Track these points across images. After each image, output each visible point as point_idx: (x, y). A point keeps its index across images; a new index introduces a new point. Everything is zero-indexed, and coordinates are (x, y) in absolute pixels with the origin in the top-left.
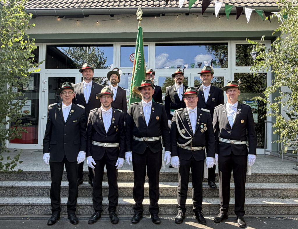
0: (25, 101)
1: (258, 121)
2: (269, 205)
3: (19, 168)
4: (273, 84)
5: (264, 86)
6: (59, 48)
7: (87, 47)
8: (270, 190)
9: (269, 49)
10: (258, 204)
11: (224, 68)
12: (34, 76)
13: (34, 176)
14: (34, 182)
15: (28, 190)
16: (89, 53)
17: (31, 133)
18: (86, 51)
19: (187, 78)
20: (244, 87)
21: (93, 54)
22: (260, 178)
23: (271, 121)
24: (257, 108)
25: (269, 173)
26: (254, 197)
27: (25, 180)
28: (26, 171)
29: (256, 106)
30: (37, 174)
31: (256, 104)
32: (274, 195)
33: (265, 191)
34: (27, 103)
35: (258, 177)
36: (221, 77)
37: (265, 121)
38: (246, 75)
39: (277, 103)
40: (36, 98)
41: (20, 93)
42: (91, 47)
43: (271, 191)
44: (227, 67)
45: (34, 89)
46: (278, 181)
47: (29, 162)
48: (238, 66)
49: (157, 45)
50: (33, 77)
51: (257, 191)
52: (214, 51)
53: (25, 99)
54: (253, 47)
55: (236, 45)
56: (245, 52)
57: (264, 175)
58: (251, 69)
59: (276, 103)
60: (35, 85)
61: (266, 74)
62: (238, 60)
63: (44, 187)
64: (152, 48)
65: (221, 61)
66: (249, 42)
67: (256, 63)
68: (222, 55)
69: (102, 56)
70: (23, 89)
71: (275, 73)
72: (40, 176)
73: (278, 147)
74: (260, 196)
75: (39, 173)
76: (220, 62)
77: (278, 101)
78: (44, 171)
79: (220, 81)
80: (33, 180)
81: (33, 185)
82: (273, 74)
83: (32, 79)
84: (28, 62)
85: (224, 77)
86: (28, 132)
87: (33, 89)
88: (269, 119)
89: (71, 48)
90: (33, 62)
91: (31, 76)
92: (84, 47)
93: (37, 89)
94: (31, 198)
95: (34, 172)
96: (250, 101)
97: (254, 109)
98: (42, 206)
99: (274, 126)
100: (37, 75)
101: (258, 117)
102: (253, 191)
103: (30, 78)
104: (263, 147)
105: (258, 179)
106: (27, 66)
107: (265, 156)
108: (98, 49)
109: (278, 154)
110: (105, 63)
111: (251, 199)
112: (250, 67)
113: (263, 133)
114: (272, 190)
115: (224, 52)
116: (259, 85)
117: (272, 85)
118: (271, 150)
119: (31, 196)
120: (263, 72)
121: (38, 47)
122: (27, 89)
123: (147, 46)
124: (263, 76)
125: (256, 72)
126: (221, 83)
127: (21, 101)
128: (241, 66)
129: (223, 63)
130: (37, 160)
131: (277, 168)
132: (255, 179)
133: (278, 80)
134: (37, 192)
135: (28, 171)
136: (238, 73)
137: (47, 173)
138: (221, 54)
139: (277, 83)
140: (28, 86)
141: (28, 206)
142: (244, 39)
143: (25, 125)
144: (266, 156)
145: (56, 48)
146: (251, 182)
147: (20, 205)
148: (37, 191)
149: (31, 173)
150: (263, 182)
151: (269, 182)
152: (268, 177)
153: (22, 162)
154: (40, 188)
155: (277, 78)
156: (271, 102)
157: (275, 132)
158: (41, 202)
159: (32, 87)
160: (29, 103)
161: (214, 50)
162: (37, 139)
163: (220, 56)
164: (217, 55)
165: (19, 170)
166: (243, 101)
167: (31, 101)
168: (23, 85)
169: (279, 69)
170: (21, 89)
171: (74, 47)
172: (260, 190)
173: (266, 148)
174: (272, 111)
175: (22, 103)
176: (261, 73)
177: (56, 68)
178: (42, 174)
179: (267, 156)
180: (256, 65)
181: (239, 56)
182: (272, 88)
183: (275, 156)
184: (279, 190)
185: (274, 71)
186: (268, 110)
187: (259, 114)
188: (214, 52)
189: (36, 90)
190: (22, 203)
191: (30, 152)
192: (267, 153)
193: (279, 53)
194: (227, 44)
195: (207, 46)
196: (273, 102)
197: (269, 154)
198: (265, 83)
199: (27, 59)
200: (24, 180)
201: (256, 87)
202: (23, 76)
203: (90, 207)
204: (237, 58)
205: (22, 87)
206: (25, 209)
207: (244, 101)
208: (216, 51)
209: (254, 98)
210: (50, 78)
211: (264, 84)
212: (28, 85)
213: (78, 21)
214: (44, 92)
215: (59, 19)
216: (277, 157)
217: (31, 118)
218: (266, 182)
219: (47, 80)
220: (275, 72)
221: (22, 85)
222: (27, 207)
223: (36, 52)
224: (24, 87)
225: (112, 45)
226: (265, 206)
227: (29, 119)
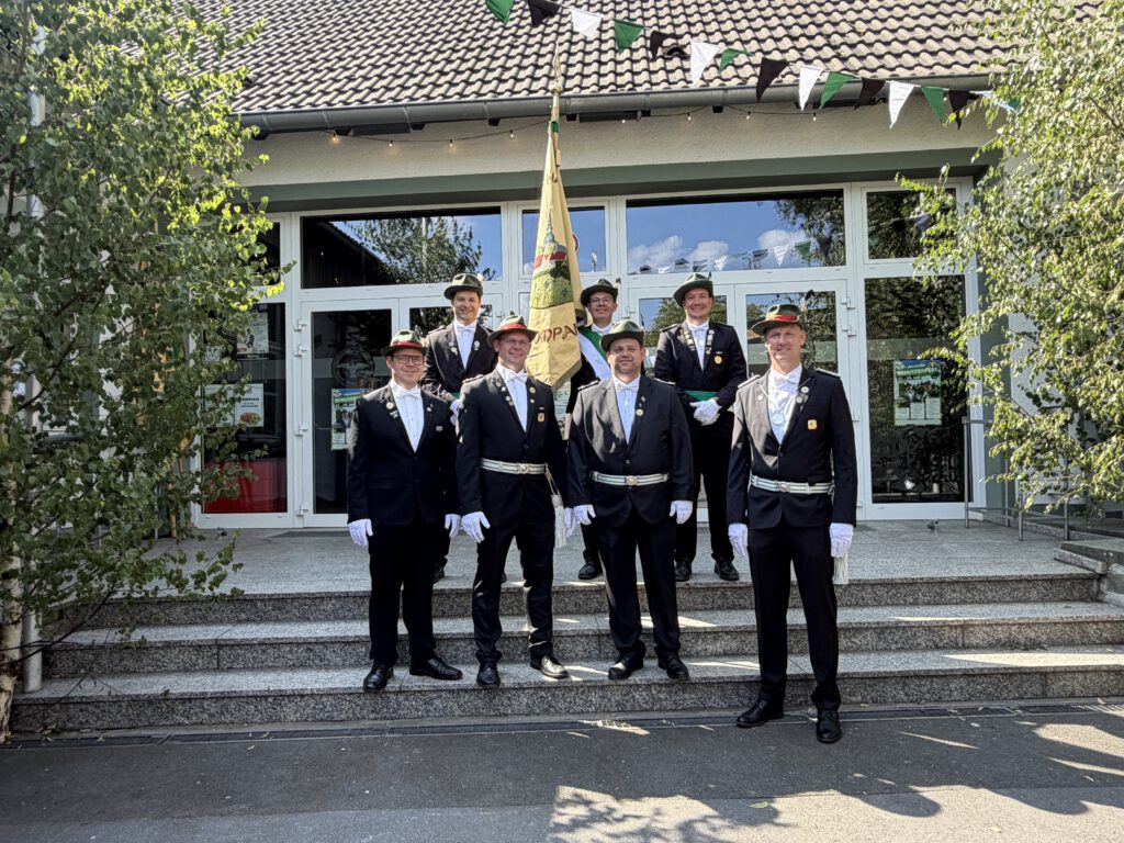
0: (243, 385)
1: (943, 419)
2: (986, 671)
3: (233, 586)
4: (984, 307)
5: (954, 314)
6: (339, 225)
7: (424, 219)
8: (987, 625)
9: (967, 204)
10: (951, 670)
11: (834, 265)
12: (267, 311)
13: (279, 609)
14: (278, 627)
15: (264, 651)
16: (430, 236)
17: (267, 482)
18: (419, 228)
19: (724, 302)
20: (895, 319)
21: (440, 238)
22: (954, 591)
23: (981, 418)
24: (938, 381)
25: (982, 574)
26: (937, 647)
27: (254, 621)
28: (255, 596)
29: (935, 375)
30: (289, 601)
31: (933, 370)
32: (998, 641)
33: (972, 629)
34: (249, 391)
35: (947, 589)
36: (825, 293)
37: (964, 420)
38: (902, 285)
39: (999, 366)
40: (278, 377)
41: (226, 361)
42: (435, 219)
43: (988, 629)
44: (844, 263)
45: (270, 349)
46: (1007, 599)
47: (263, 567)
48: (877, 257)
49: (630, 204)
50: (265, 315)
51: (947, 629)
52: (803, 215)
53: (242, 380)
54: (918, 199)
55: (869, 194)
56: (897, 214)
57: (966, 583)
58: (914, 266)
59: (995, 365)
60: (272, 337)
61: (961, 278)
62: (876, 241)
63: (310, 640)
64: (616, 215)
65: (825, 244)
66: (906, 184)
67: (930, 246)
68: (827, 225)
69: (466, 243)
70: (236, 350)
71: (989, 275)
72: (295, 607)
73: (1005, 496)
74: (957, 644)
75: (293, 599)
76: (821, 247)
77: (1000, 357)
78: (308, 594)
79: (822, 305)
80: (277, 620)
81: (276, 636)
82: (982, 277)
83: (263, 319)
84: (249, 270)
85: (834, 292)
86: (257, 479)
87: (267, 351)
88: (976, 412)
89: (375, 224)
90: (263, 268)
91: (260, 311)
92: (414, 221)
93: (279, 348)
94: (273, 674)
95: (279, 595)
96: (915, 361)
97: (928, 383)
98: (306, 698)
99: (991, 433)
100: (278, 309)
101: (943, 407)
102: (934, 632)
103: (254, 317)
104: (959, 498)
105: (949, 595)
106: (247, 282)
107: (968, 524)
108: (455, 225)
109: (1007, 517)
110: (476, 264)
111: (929, 654)
112: (912, 260)
113: (959, 455)
114: (990, 625)
115: (832, 218)
116: (940, 313)
117: (980, 308)
118: (985, 506)
119: (273, 668)
120: (951, 273)
121: (277, 226)
122: (250, 351)
123: (602, 208)
124: (955, 284)
125: (932, 274)
126: (825, 310)
127: (232, 386)
128: (885, 257)
129: (829, 251)
130: (285, 561)
131: (1004, 560)
132: (941, 595)
133: (999, 297)
134: (290, 656)
135: (261, 595)
136: (877, 280)
137: (316, 598)
138: (822, 226)
139: (994, 304)
140: (251, 343)
141: (266, 697)
142: (888, 176)
143: (246, 457)
144: (971, 523)
145: (332, 225)
146: (928, 604)
147: (239, 697)
148: (291, 651)
149: (270, 600)
150: (964, 602)
151: (981, 602)
152: (978, 587)
153: (240, 566)
154: (298, 644)
155: (996, 290)
156: (979, 362)
157: (995, 451)
158: (304, 684)
159: (263, 345)
160: (257, 391)
161: (800, 211)
162: (283, 496)
163: (820, 231)
164: (811, 227)
165: (234, 590)
166: (896, 363)
167: (261, 385)
168: (235, 339)
169: (999, 264)
170: (230, 351)
171: (383, 221)
172: (956, 627)
173: (970, 499)
174: (984, 390)
175: (236, 392)
176: (947, 277)
177: (333, 285)
178: (301, 601)
179: (975, 524)
180: (929, 252)
181: (879, 228)
182: (980, 318)
183: (997, 525)
184: (1014, 625)
185: (985, 268)
186: (973, 386)
187: (945, 399)
188: (801, 220)
189: (277, 353)
190: (245, 689)
191: (266, 536)
192: (972, 515)
193: (996, 214)
194: (840, 193)
195: (782, 202)
196: (986, 361)
197: (980, 516)
198: (959, 307)
199: (246, 260)
200: (248, 621)
201: (931, 318)
202: (235, 311)
203: (448, 696)
204: (871, 235)
205: (235, 346)
206: (256, 707)
207: (900, 363)
208: (807, 215)
209: (927, 353)
210: (316, 316)
211: (955, 308)
212: (252, 338)
213: (392, 142)
214: (300, 356)
215: (336, 140)
216: (1003, 525)
217: (262, 436)
218: (972, 602)
219: (308, 321)
220: (987, 271)
221: (232, 340)
222: (261, 700)
223: (271, 240)
224: (239, 346)
225: (497, 211)
226: (974, 676)
227: (258, 438)
